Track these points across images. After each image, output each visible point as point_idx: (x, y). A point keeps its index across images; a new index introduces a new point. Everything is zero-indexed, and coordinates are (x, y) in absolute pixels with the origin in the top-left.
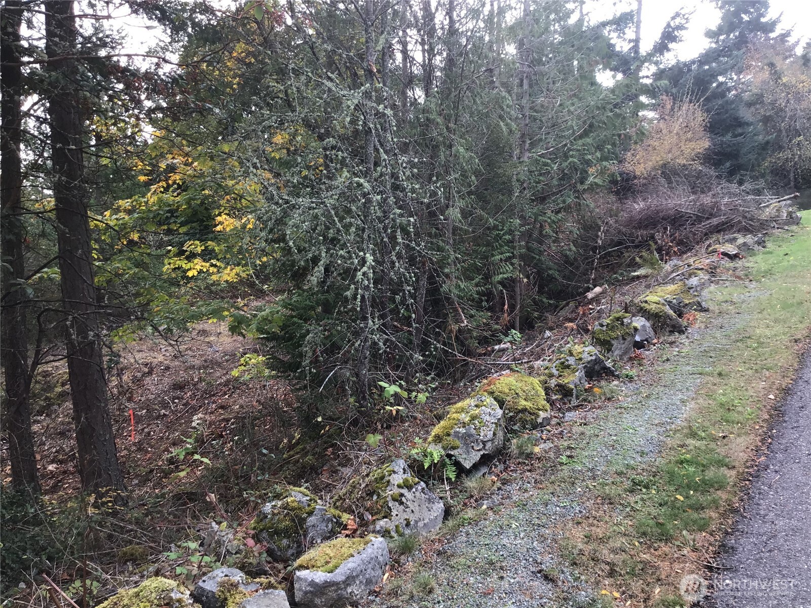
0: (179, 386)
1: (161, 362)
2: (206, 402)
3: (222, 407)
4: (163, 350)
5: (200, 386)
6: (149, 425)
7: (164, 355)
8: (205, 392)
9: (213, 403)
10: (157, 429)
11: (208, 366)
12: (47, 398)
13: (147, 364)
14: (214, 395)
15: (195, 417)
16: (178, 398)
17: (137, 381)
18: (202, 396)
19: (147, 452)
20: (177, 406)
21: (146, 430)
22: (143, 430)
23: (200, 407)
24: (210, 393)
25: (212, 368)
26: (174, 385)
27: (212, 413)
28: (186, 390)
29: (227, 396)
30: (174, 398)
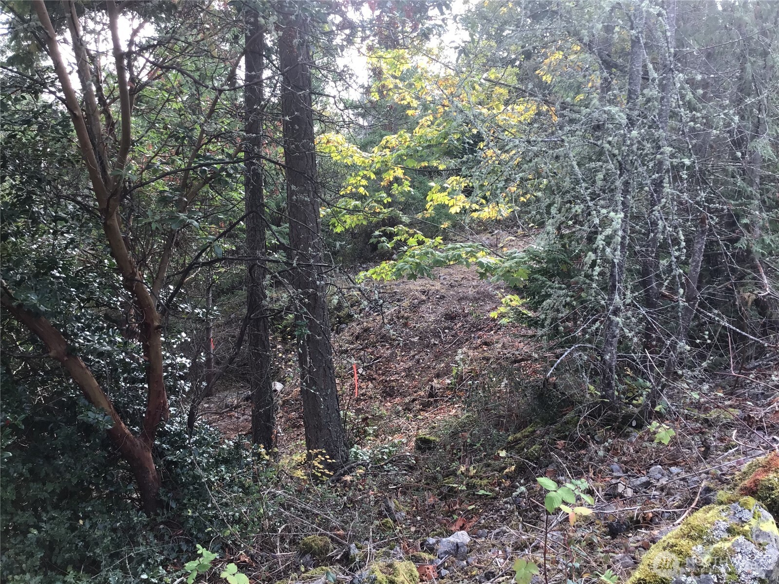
0: (451, 317)
1: (437, 291)
2: (473, 335)
3: (486, 344)
4: (442, 278)
5: (469, 318)
6: (419, 352)
7: (441, 284)
8: (473, 325)
9: (478, 338)
10: (426, 358)
11: (479, 299)
12: (338, 317)
13: (425, 292)
14: (480, 330)
15: (460, 351)
16: (448, 328)
17: (414, 308)
18: (470, 329)
19: (414, 379)
20: (446, 336)
21: (417, 357)
22: (414, 356)
23: (467, 340)
24: (476, 328)
25: (483, 301)
26: (446, 315)
27: (476, 348)
28: (456, 321)
29: (492, 332)
30: (446, 328)
